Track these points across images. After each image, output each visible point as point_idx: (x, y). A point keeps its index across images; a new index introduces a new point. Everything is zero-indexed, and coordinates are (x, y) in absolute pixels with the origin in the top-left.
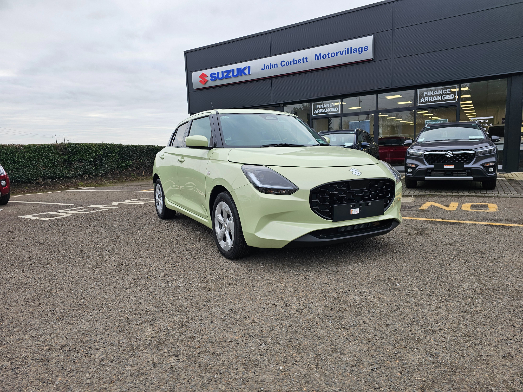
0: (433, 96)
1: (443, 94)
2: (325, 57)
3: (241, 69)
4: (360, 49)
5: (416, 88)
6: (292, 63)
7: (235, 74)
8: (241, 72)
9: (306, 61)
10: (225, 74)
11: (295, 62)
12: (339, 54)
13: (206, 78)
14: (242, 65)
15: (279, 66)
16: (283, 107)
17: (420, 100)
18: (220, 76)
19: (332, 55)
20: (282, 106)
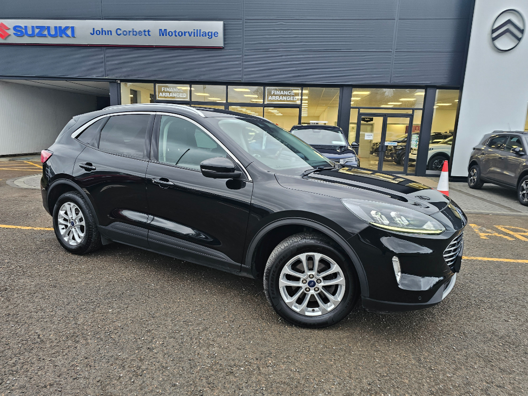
0: (280, 96)
1: (288, 95)
2: (170, 33)
3: (60, 27)
4: (210, 34)
5: (265, 85)
6: (131, 33)
7: (53, 32)
8: (61, 31)
9: (149, 35)
10: (37, 31)
11: (135, 33)
12: (187, 34)
13: (7, 31)
14: (63, 23)
15: (114, 33)
16: (120, 84)
17: (268, 98)
18: (30, 32)
19: (179, 32)
20: (119, 82)
